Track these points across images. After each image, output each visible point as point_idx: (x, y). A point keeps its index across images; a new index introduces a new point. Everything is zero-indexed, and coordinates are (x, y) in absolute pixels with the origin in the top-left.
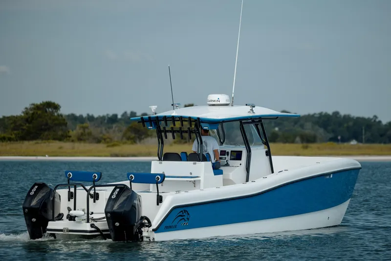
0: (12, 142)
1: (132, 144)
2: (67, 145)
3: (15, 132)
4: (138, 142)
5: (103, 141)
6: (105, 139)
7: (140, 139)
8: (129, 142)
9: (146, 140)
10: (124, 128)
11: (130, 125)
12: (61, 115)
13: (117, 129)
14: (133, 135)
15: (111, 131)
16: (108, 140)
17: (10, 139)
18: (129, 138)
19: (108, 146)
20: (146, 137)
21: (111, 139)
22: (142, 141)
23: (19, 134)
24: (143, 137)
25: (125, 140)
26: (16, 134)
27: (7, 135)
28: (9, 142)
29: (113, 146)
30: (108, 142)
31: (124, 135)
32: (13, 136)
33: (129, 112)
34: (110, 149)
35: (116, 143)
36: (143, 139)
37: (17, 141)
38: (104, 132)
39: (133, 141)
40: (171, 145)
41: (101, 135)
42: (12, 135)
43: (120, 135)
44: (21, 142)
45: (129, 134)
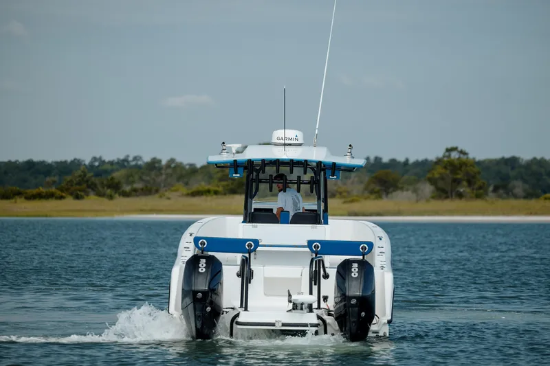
0: (219, 196)
1: (376, 198)
3: (224, 183)
4: (384, 196)
5: (338, 195)
6: (340, 193)
7: (387, 193)
8: (373, 196)
9: (394, 194)
10: (366, 179)
11: (374, 175)
13: (356, 179)
14: (377, 188)
15: (349, 181)
16: (345, 194)
17: (216, 193)
18: (372, 192)
19: (344, 202)
20: (394, 191)
21: (348, 192)
22: (390, 196)
23: (228, 185)
24: (391, 190)
25: (366, 194)
26: (223, 186)
27: (212, 188)
28: (215, 196)
29: (352, 201)
30: (344, 197)
31: (366, 189)
32: (220, 189)
33: (372, 158)
34: (346, 206)
35: (354, 198)
36: (391, 192)
37: (225, 194)
38: (339, 183)
39: (378, 194)
40: (428, 201)
41: (335, 188)
42: (218, 187)
43: (361, 187)
44: (232, 196)
45: (372, 186)
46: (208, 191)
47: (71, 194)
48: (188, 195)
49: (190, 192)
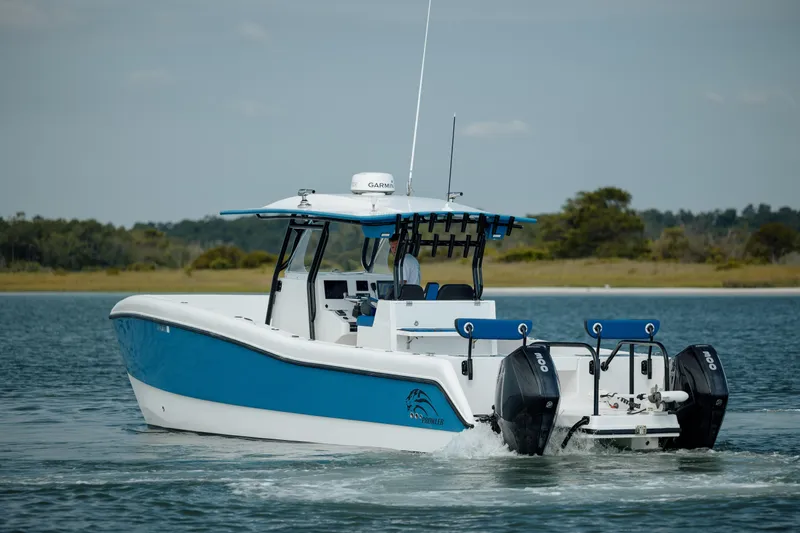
0: (544, 262)
1: (763, 263)
2: (644, 267)
3: (551, 243)
4: (773, 260)
5: (710, 259)
6: (713, 256)
7: (778, 256)
8: (758, 260)
9: (787, 256)
10: (749, 235)
11: (759, 230)
12: (633, 213)
13: (734, 236)
14: (764, 248)
15: (724, 240)
16: (718, 257)
17: (540, 257)
18: (757, 254)
19: (719, 269)
20: (788, 252)
21: (724, 256)
22: (781, 259)
23: (556, 246)
24: (783, 250)
25: (749, 257)
26: (550, 248)
27: (534, 250)
28: (538, 262)
29: (730, 267)
30: (718, 261)
31: (748, 248)
32: (546, 251)
33: (756, 207)
34: (722, 273)
35: (733, 263)
36: (784, 254)
37: (552, 259)
38: (712, 242)
39: (765, 258)
41: (706, 249)
42: (542, 248)
43: (740, 247)
44: (561, 261)
45: (757, 246)
46: (528, 256)
47: (340, 262)
48: (501, 260)
49: (503, 256)
